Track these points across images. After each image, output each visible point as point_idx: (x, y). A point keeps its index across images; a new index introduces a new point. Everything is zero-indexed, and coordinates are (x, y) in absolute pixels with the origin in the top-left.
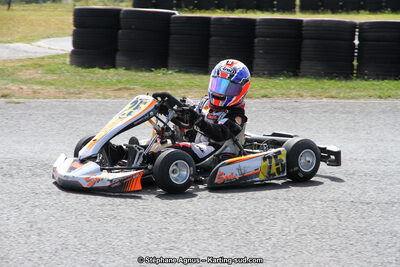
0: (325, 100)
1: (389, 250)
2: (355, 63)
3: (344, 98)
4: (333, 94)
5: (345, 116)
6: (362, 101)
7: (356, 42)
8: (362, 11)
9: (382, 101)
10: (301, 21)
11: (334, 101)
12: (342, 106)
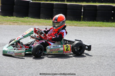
0: (73, 27)
1: (91, 69)
2: (82, 16)
3: (79, 26)
4: (76, 25)
5: (79, 31)
6: (84, 27)
7: (82, 10)
8: (84, 2)
9: (90, 27)
10: (67, 4)
11: (76, 27)
12: (78, 28)
